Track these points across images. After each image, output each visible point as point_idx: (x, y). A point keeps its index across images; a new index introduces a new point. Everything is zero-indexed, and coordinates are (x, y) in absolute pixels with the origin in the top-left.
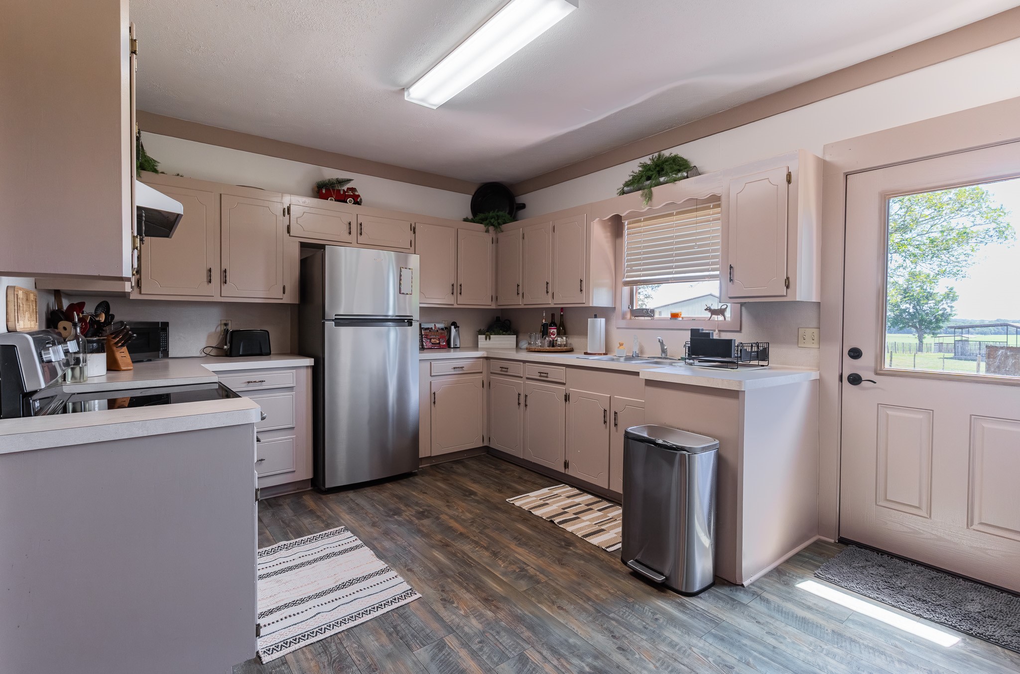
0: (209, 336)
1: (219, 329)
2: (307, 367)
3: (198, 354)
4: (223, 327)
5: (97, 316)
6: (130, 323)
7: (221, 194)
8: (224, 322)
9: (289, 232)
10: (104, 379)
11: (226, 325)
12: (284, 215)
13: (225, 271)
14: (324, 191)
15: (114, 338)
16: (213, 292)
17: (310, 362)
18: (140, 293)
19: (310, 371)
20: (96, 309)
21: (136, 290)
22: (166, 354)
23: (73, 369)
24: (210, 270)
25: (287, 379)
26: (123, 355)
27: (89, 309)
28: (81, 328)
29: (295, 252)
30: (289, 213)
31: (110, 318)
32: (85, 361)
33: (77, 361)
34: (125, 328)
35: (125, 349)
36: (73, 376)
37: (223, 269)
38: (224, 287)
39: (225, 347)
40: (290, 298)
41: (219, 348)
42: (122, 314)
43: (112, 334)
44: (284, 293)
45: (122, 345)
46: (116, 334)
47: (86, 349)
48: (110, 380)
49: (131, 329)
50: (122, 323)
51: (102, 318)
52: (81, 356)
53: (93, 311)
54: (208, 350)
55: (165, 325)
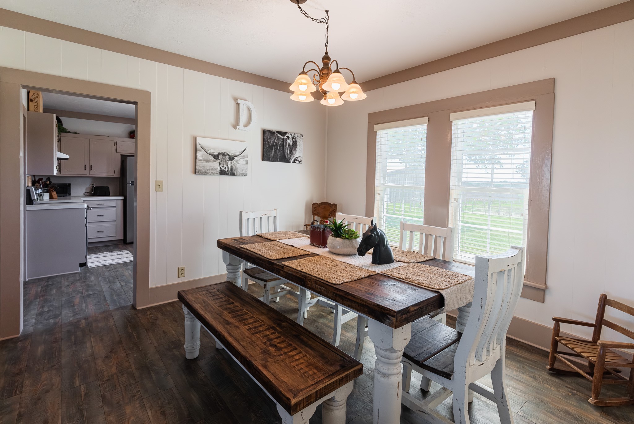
0: (87, 189)
1: (90, 186)
2: (121, 199)
3: (82, 195)
4: (92, 185)
5: (47, 182)
6: (57, 184)
7: (90, 139)
8: (92, 184)
9: (116, 151)
10: (49, 200)
11: (93, 184)
12: (114, 145)
13: (91, 166)
14: (132, 135)
15: (52, 189)
16: (87, 173)
17: (122, 198)
18: (61, 174)
19: (122, 201)
20: (46, 180)
21: (59, 173)
22: (70, 194)
23: (40, 197)
24: (86, 166)
25: (113, 204)
26: (54, 194)
27: (44, 180)
28: (42, 186)
29: (119, 158)
30: (116, 144)
31: (50, 182)
32: (43, 195)
33: (41, 195)
34: (55, 185)
35: (55, 192)
36: (40, 199)
37: (91, 165)
38: (91, 171)
39: (92, 192)
40: (117, 175)
41: (90, 193)
42: (54, 181)
43: (51, 187)
44: (114, 173)
45: (54, 191)
46: (52, 187)
47: (44, 192)
48: (50, 200)
49: (57, 186)
50: (54, 184)
51: (48, 183)
52: (42, 194)
53: (45, 181)
54: (86, 194)
55: (69, 185)
